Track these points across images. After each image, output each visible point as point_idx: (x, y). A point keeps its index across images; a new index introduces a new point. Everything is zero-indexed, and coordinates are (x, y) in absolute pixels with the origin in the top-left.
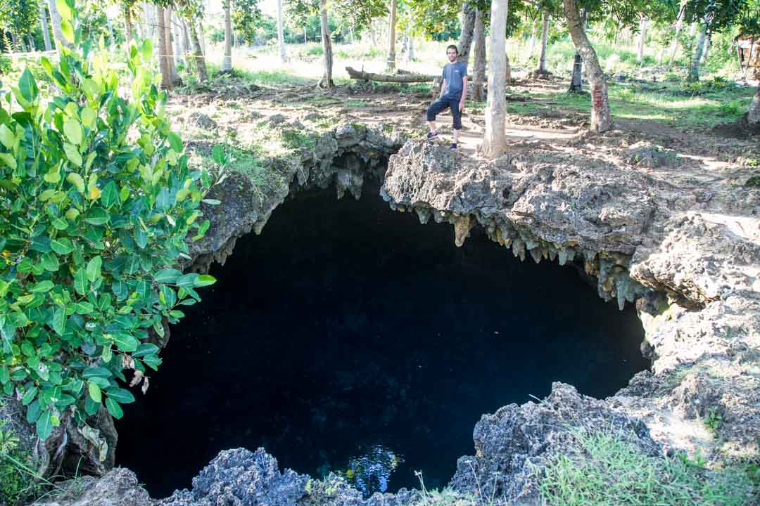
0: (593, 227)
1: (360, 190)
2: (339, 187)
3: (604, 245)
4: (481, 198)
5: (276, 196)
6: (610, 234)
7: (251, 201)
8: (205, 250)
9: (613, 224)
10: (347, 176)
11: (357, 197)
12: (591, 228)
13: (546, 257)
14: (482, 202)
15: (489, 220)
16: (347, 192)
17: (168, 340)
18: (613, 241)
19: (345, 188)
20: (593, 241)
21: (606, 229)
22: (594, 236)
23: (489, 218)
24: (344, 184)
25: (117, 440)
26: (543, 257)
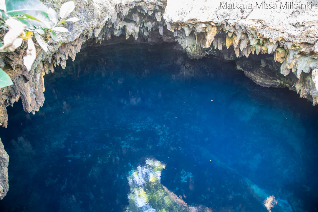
0: (294, 28)
1: (137, 35)
2: (127, 33)
3: (299, 38)
4: (228, 14)
5: (107, 12)
6: (305, 31)
7: (93, 12)
8: (66, 40)
9: (307, 25)
10: (131, 26)
11: (136, 38)
12: (292, 29)
13: (253, 53)
14: (229, 17)
15: (232, 27)
16: (131, 36)
17: (44, 102)
18: (304, 36)
19: (130, 33)
20: (293, 36)
21: (302, 28)
22: (294, 33)
23: (232, 26)
24: (129, 31)
25: (8, 161)
26: (251, 53)
